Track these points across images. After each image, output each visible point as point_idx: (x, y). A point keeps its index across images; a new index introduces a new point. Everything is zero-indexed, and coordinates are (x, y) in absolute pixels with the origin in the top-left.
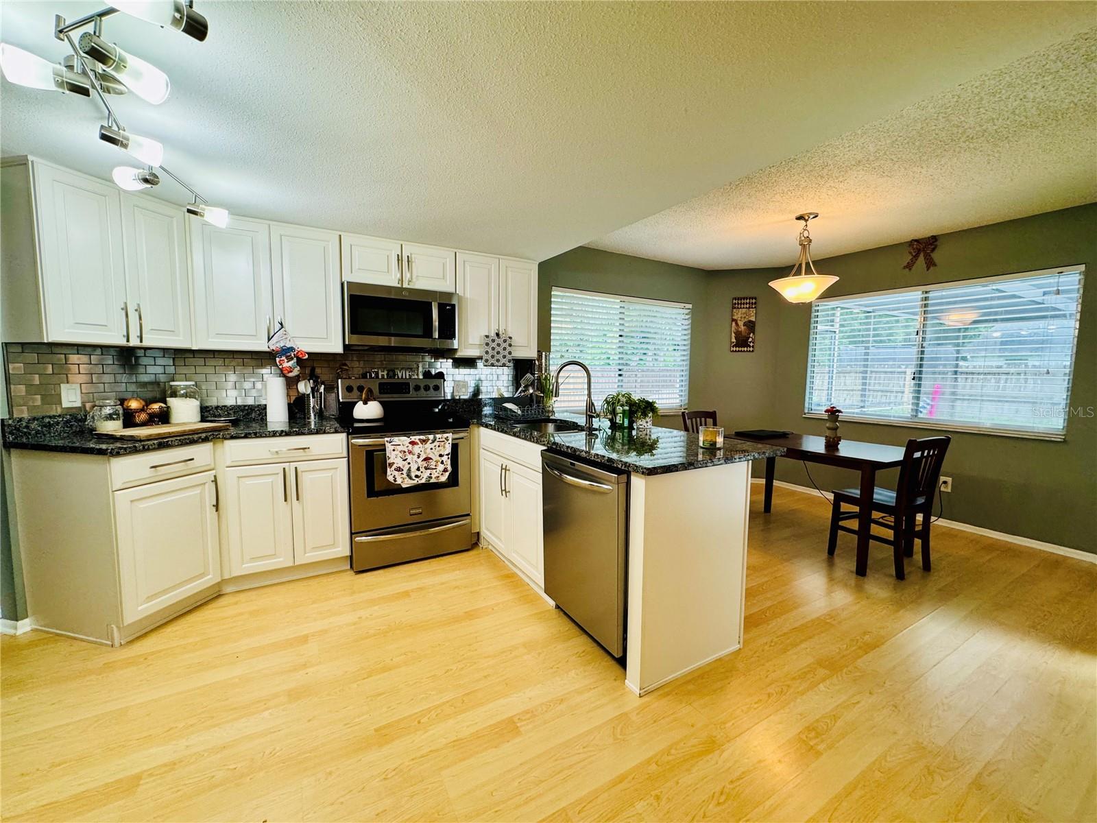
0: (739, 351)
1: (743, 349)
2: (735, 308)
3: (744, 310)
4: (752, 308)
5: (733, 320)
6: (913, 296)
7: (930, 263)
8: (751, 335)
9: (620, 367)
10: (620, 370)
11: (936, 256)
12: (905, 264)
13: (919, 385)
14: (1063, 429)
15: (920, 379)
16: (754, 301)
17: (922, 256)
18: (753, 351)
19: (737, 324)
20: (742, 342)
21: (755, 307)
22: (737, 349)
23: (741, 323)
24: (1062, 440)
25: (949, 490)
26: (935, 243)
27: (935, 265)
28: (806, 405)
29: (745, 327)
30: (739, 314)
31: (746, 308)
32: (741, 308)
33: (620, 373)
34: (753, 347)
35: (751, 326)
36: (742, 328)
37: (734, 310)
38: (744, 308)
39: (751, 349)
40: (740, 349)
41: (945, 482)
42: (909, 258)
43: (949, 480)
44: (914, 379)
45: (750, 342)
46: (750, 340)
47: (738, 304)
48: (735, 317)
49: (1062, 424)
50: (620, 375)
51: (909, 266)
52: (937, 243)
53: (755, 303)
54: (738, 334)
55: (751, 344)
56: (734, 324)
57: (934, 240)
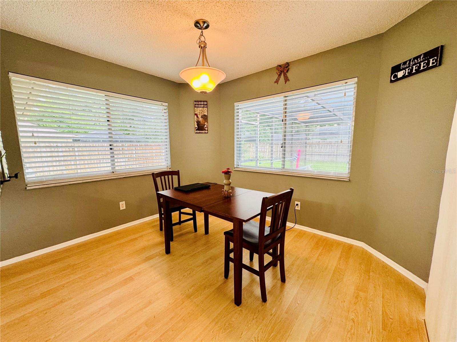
0: (200, 133)
1: (202, 132)
2: (196, 107)
3: (201, 109)
4: (205, 107)
5: (196, 114)
6: (279, 98)
7: (287, 79)
8: (206, 123)
9: (111, 143)
10: (111, 145)
11: (289, 74)
12: (275, 80)
13: (285, 150)
14: (348, 174)
15: (285, 147)
16: (206, 103)
17: (282, 74)
18: (207, 133)
19: (197, 117)
20: (200, 128)
21: (207, 107)
22: (199, 131)
23: (200, 116)
24: (348, 180)
25: (299, 209)
26: (288, 67)
27: (289, 80)
28: (235, 163)
29: (202, 118)
30: (198, 111)
31: (202, 107)
32: (199, 107)
33: (111, 147)
34: (207, 130)
35: (205, 117)
36: (201, 119)
37: (195, 108)
38: (200, 107)
39: (206, 132)
40: (200, 132)
41: (297, 205)
42: (276, 76)
43: (299, 203)
44: (282, 147)
45: (206, 128)
46: (205, 126)
47: (197, 104)
48: (196, 113)
49: (348, 171)
50: (111, 149)
51: (277, 82)
52: (289, 67)
53: (207, 104)
54: (198, 123)
55: (206, 129)
56: (196, 116)
57: (288, 65)
